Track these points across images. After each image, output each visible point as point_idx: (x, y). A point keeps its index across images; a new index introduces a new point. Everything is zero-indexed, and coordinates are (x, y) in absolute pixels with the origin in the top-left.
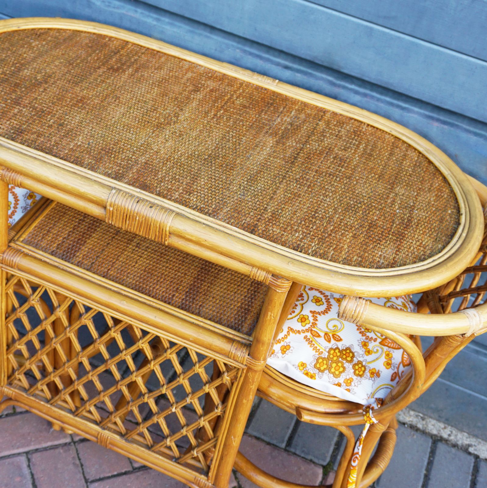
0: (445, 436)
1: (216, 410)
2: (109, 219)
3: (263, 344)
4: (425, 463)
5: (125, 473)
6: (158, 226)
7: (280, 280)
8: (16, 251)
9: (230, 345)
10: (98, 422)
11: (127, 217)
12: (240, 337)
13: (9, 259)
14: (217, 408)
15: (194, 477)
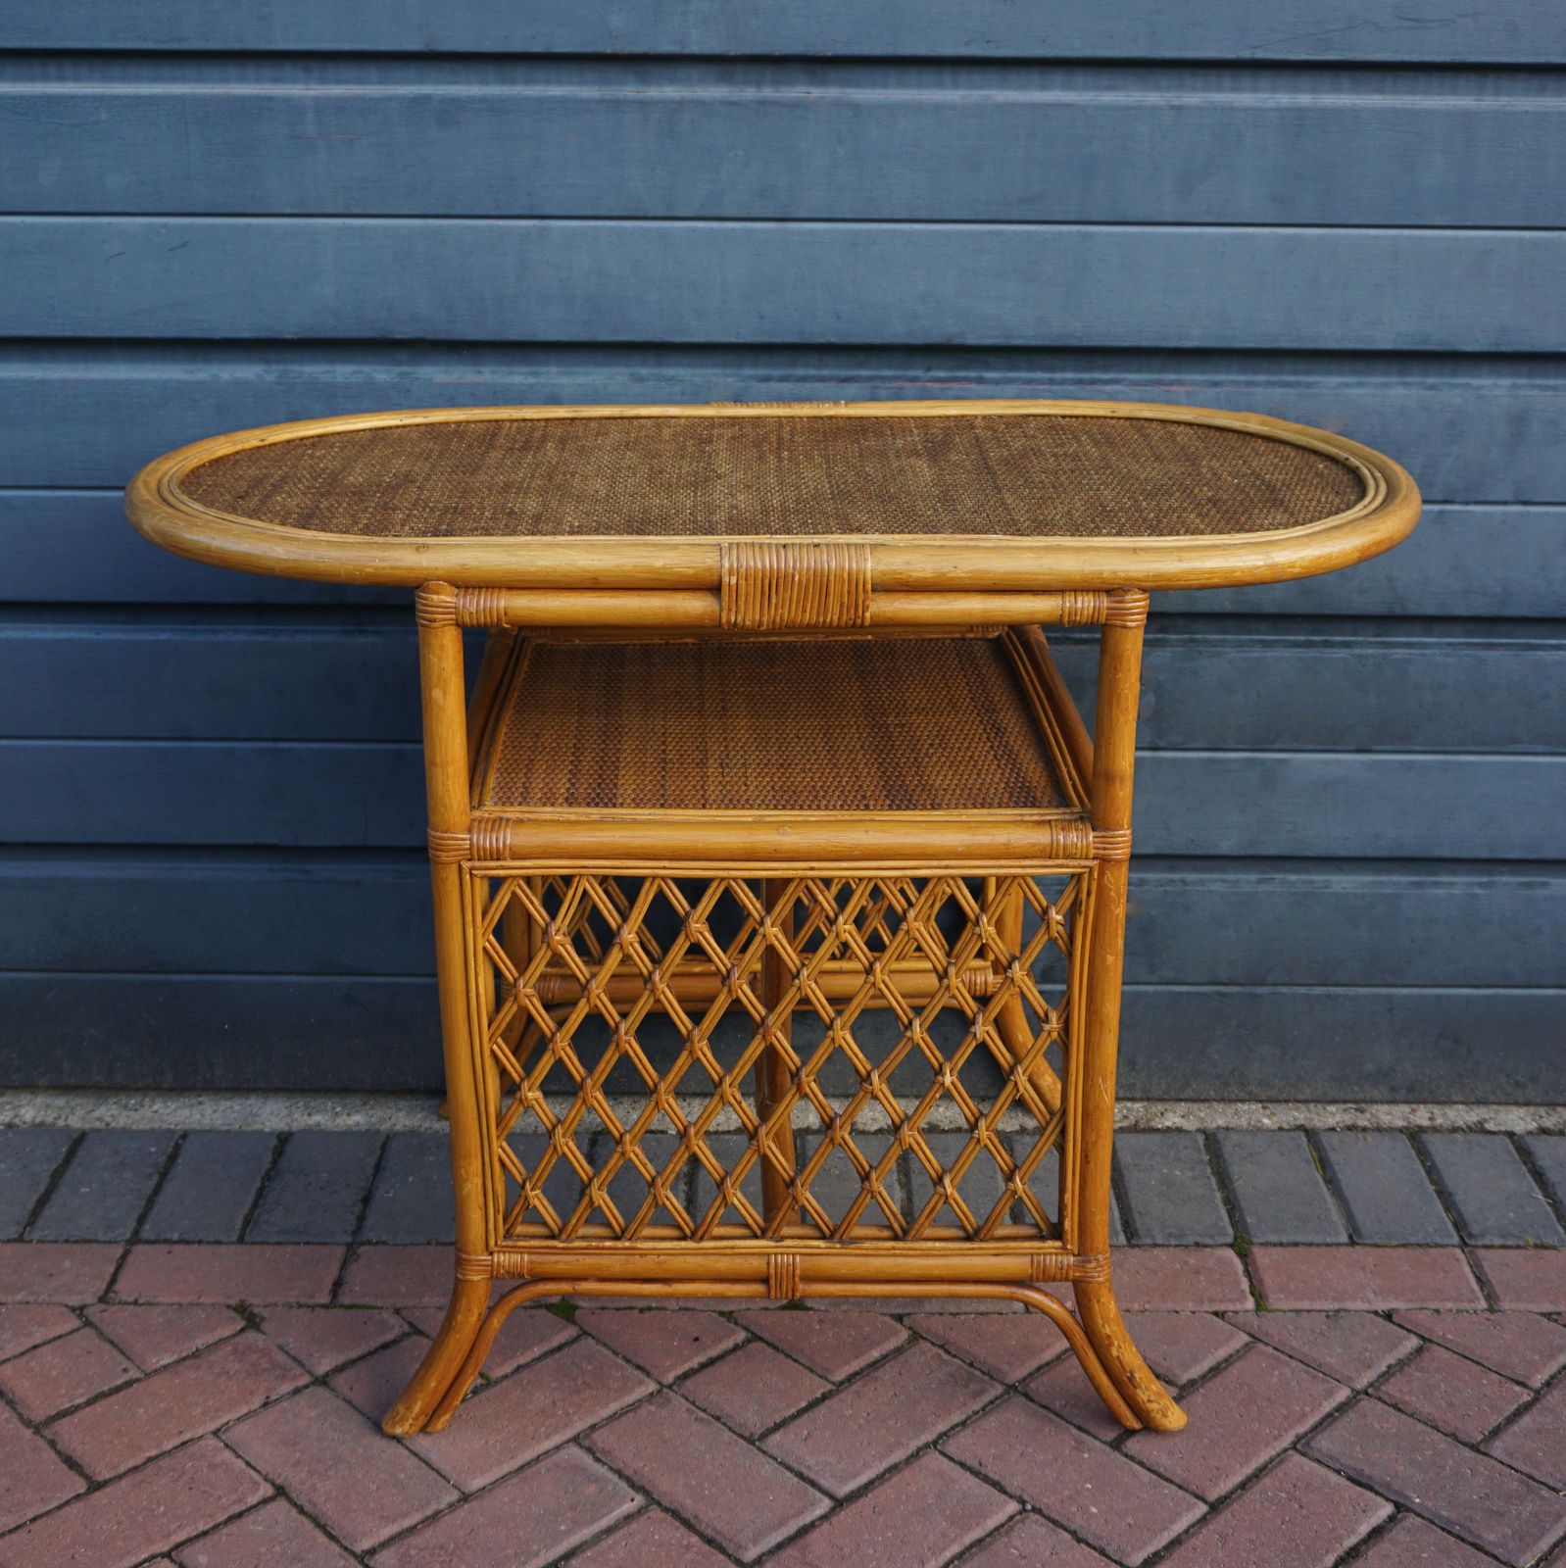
0: (1425, 1123)
1: (1047, 1027)
2: (730, 610)
3: (1122, 780)
4: (1423, 1173)
5: (825, 1397)
6: (846, 576)
7: (1128, 597)
8: (494, 821)
9: (1047, 828)
10: (759, 1233)
11: (773, 585)
12: (1053, 814)
13: (486, 840)
14: (1047, 1020)
15: (1028, 1259)
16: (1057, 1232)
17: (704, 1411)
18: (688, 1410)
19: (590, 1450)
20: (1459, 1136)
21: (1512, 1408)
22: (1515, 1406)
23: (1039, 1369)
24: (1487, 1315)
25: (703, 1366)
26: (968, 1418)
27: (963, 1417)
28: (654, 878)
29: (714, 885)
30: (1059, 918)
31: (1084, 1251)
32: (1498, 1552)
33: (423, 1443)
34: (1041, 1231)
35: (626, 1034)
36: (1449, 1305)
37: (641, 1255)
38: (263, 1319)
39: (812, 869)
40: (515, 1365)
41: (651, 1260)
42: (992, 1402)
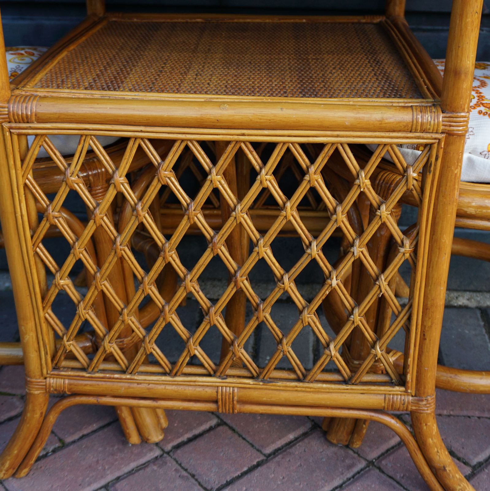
1: (402, 250)
3: (466, 74)
5: (259, 465)
8: (26, 97)
9: (410, 110)
10: (212, 373)
12: (415, 102)
13: (19, 109)
14: (403, 245)
15: (383, 397)
16: (402, 382)
17: (186, 470)
23: (388, 451)
25: (190, 440)
26: (344, 483)
27: (341, 482)
28: (136, 138)
29: (177, 144)
30: (415, 175)
31: (419, 394)
34: (392, 379)
35: (120, 245)
37: (138, 384)
39: (243, 135)
40: (81, 435)
41: (144, 387)
42: (358, 472)
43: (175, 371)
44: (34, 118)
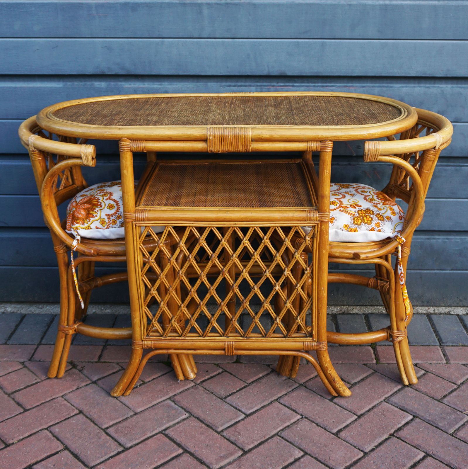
0: (432, 312)
1: (306, 272)
2: (210, 147)
3: (326, 197)
4: (430, 326)
5: (245, 387)
6: (244, 137)
7: (327, 143)
8: (142, 210)
9: (305, 212)
10: (222, 335)
11: (222, 139)
12: (307, 208)
13: (140, 215)
14: (306, 270)
15: (302, 343)
16: (311, 335)
17: (208, 391)
18: (203, 390)
19: (174, 401)
20: (442, 315)
21: (451, 390)
22: (452, 389)
23: (310, 379)
24: (446, 364)
25: (209, 379)
26: (288, 393)
27: (286, 393)
28: (190, 227)
29: (207, 229)
30: (309, 239)
31: (319, 341)
32: (443, 429)
33: (123, 399)
34: (306, 335)
35: (182, 274)
36: (434, 362)
37: (187, 341)
38: (78, 366)
39: (236, 224)
40: (153, 378)
41: (190, 343)
42: (295, 389)
43: (204, 335)
44: (146, 219)
